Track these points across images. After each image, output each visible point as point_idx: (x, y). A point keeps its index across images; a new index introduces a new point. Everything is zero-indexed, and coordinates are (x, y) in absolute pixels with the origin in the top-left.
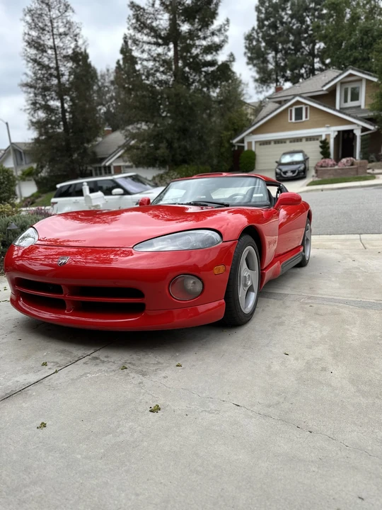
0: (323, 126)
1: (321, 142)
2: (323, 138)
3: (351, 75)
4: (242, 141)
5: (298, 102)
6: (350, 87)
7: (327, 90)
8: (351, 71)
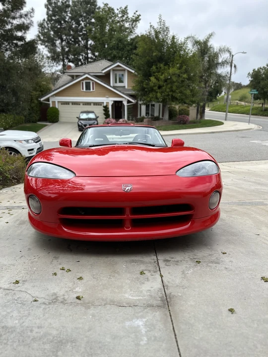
0: (104, 96)
1: (104, 107)
2: (105, 104)
3: (118, 66)
4: (48, 100)
5: (87, 78)
6: (118, 73)
7: (104, 73)
8: (118, 64)
